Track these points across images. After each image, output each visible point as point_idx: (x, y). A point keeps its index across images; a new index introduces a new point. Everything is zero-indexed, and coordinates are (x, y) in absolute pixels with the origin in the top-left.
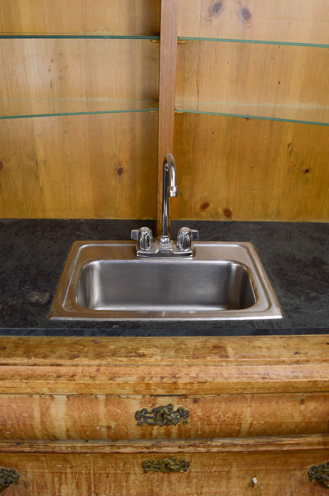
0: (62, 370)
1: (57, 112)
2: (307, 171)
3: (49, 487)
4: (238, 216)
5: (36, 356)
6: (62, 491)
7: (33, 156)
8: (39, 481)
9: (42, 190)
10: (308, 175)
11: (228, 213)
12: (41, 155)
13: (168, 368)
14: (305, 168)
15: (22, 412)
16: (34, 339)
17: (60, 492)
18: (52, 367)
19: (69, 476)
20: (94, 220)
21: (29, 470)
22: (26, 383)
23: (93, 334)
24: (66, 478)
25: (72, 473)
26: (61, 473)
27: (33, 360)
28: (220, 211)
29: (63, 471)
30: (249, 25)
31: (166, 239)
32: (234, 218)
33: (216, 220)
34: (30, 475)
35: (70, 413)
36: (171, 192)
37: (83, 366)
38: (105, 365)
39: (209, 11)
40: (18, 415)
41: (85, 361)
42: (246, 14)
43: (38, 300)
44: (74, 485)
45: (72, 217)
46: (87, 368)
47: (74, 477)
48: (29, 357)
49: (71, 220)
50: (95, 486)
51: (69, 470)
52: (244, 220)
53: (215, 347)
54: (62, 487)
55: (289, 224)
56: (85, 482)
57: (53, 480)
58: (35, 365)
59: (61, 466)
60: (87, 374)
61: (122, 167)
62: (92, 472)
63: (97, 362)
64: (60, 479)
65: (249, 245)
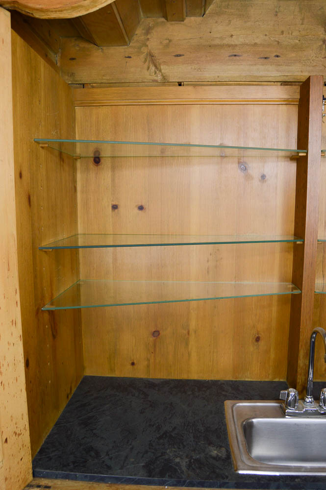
7: (186, 326)
9: (189, 355)
12: (193, 326)
20: (232, 381)
31: (310, 400)
43: (217, 455)
45: (213, 378)
61: (260, 335)
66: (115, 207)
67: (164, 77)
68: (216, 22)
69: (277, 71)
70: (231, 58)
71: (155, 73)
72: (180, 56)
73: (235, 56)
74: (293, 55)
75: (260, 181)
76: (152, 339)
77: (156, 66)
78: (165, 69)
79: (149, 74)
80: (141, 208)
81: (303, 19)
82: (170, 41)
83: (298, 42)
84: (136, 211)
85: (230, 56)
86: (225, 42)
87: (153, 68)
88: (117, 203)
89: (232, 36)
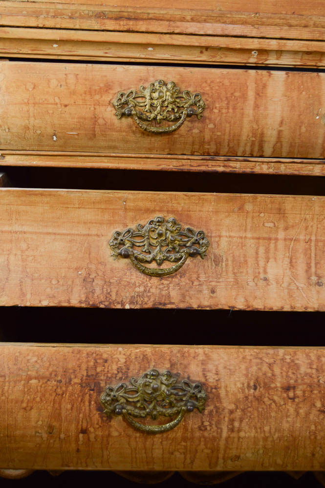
3: (249, 264)
6: (269, 270)
8: (237, 253)
15: (235, 91)
17: (265, 272)
19: (281, 244)
21: (224, 233)
24: (276, 249)
25: (285, 240)
26: (270, 239)
29: (273, 236)
34: (224, 243)
35: (288, 93)
40: (229, 95)
44: (287, 260)
47: (287, 247)
50: (316, 264)
51: (281, 235)
54: (269, 265)
56: (302, 256)
57: (257, 253)
59: (271, 225)
62: (313, 238)
64: (267, 250)
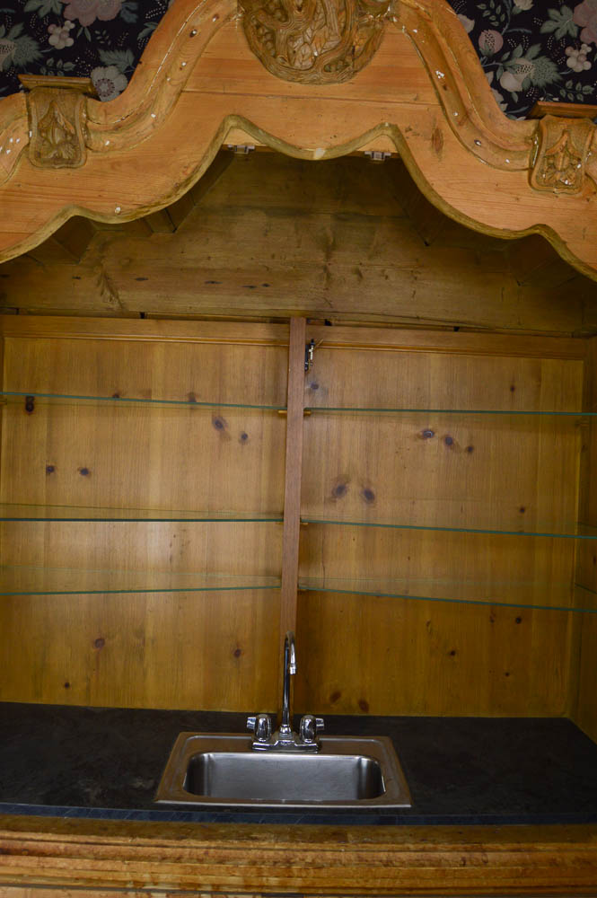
0: (168, 851)
1: (173, 588)
2: (453, 653)
4: (376, 711)
5: (141, 836)
7: (140, 633)
9: (145, 674)
10: (456, 658)
11: (363, 705)
12: (149, 633)
13: (281, 853)
14: (450, 649)
16: (136, 822)
18: (158, 849)
20: (202, 712)
22: (129, 864)
23: (202, 819)
27: (138, 840)
28: (355, 702)
30: (372, 505)
31: (287, 729)
32: (372, 713)
33: (351, 714)
36: (291, 669)
37: (191, 847)
38: (214, 848)
39: (332, 492)
41: (193, 843)
42: (369, 496)
43: (141, 786)
45: (177, 708)
46: (194, 850)
48: (133, 836)
49: (174, 711)
52: (384, 715)
53: (334, 834)
55: (440, 719)
58: (139, 845)
60: (195, 857)
61: (240, 648)
63: (206, 844)
65: (386, 739)
66: (50, 470)
67: (122, 306)
68: (190, 241)
69: (265, 303)
70: (208, 285)
71: (111, 300)
72: (143, 279)
73: (213, 282)
74: (287, 285)
75: (239, 442)
76: (93, 650)
77: (112, 291)
78: (123, 295)
79: (102, 301)
80: (85, 472)
81: (299, 241)
82: (131, 260)
83: (292, 268)
84: (78, 475)
85: (207, 283)
86: (201, 265)
87: (108, 294)
88: (53, 464)
89: (209, 258)
